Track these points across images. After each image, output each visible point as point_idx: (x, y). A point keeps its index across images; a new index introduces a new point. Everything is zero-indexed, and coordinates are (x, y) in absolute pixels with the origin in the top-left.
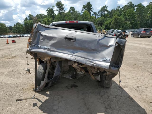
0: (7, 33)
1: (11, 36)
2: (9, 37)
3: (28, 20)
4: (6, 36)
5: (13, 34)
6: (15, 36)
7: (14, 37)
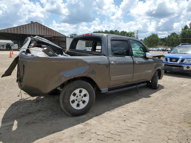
0: (157, 45)
1: (160, 49)
2: (157, 51)
3: (188, 29)
4: (155, 49)
5: (164, 47)
6: (165, 49)
7: (163, 50)
